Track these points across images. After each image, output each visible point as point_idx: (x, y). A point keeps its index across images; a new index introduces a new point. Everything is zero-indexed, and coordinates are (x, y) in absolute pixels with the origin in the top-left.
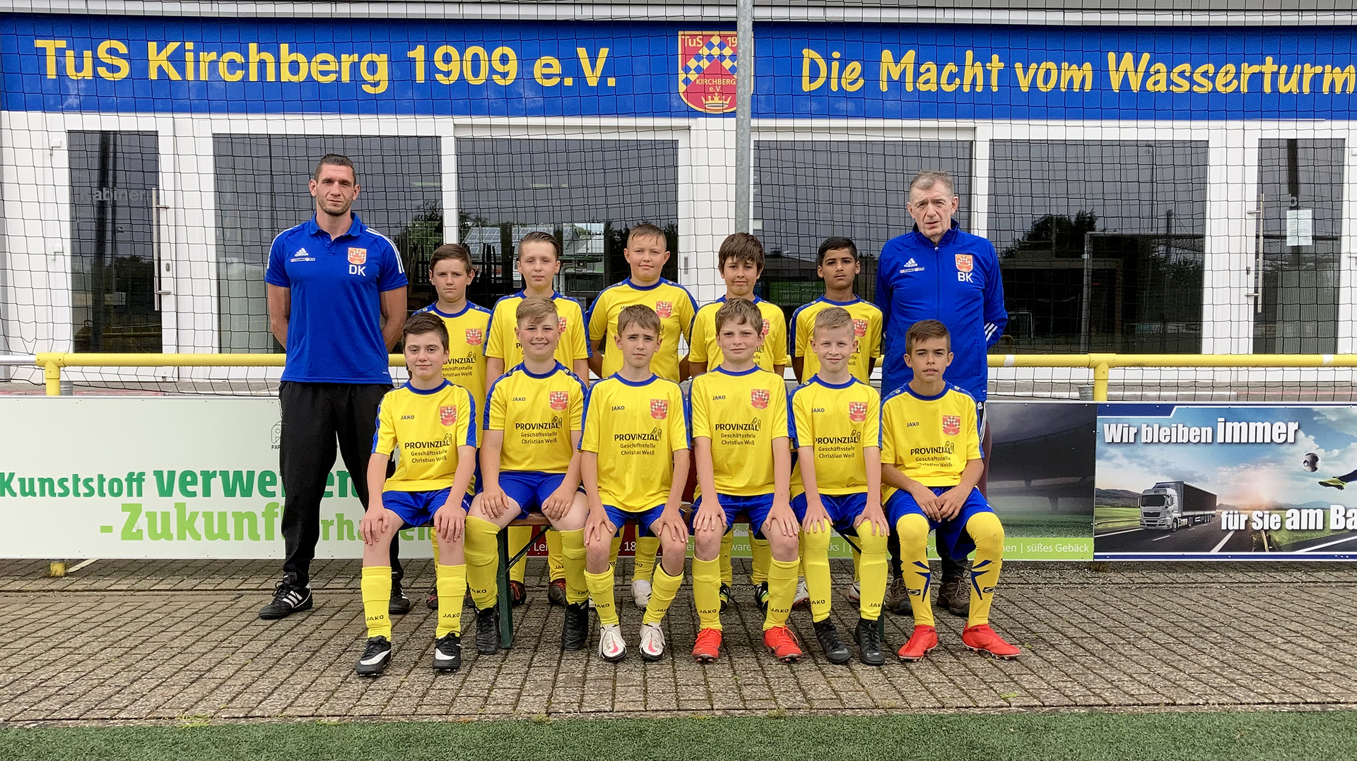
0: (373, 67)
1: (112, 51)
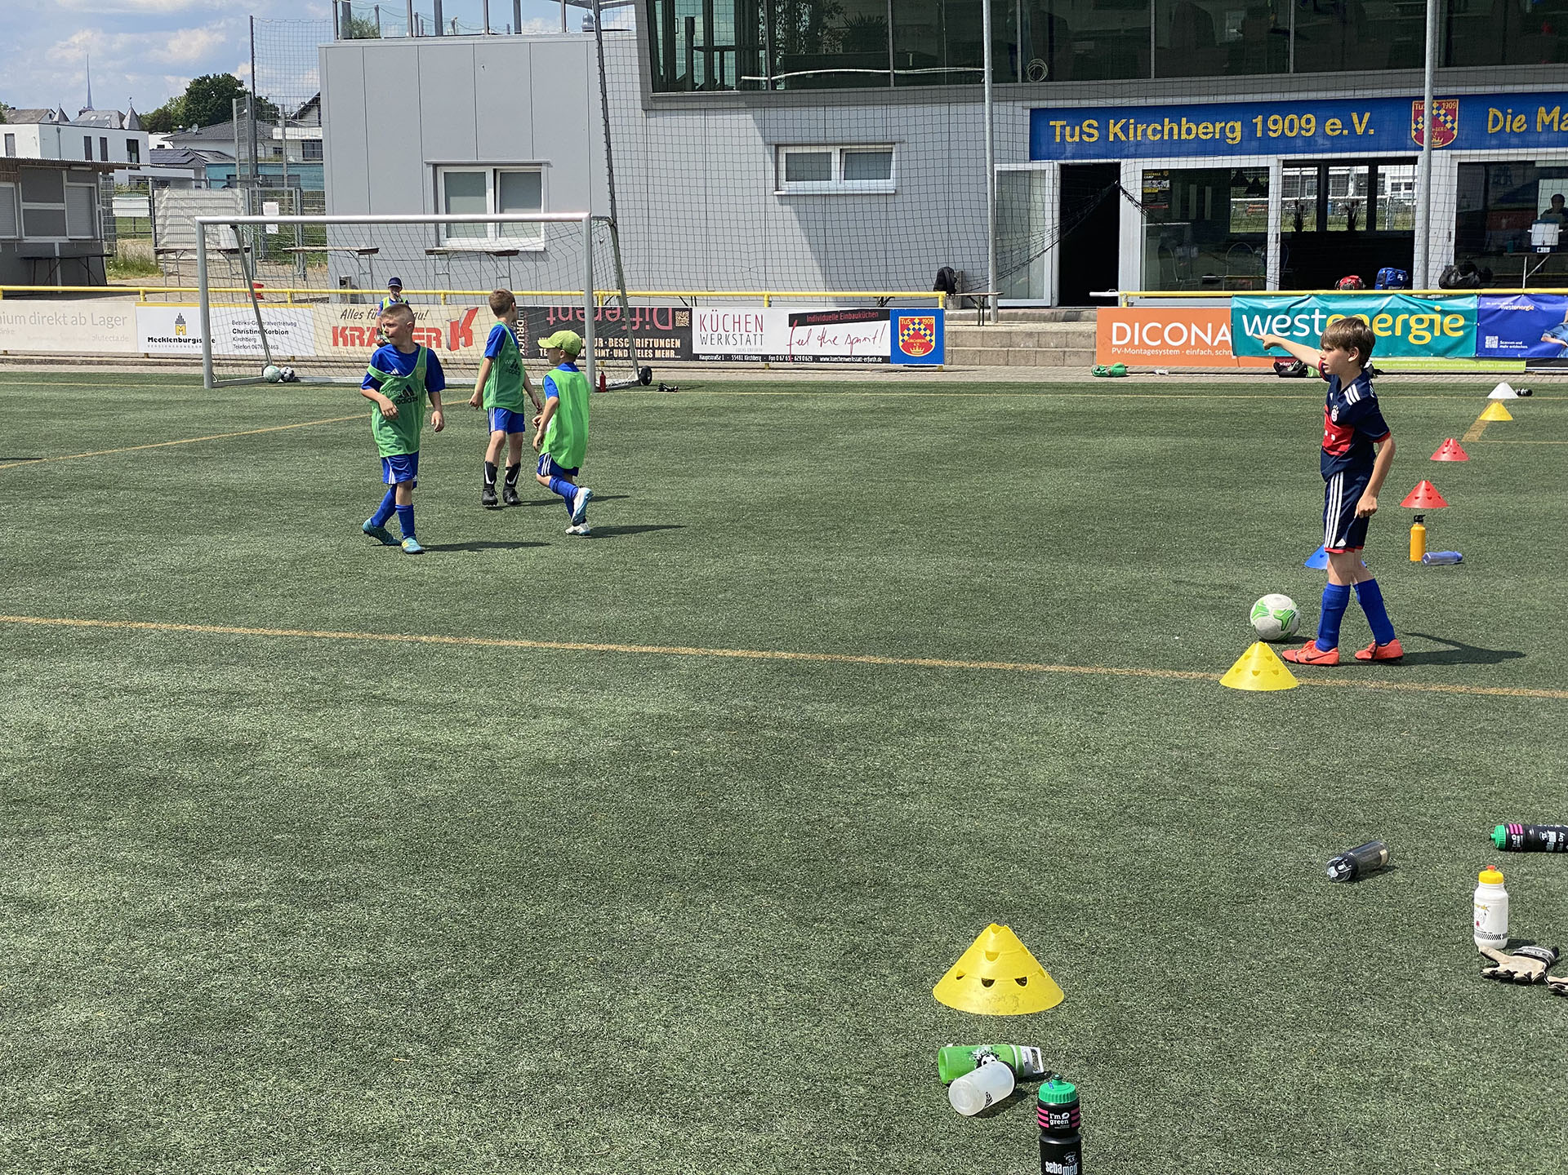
0: (1233, 130)
1: (1090, 126)
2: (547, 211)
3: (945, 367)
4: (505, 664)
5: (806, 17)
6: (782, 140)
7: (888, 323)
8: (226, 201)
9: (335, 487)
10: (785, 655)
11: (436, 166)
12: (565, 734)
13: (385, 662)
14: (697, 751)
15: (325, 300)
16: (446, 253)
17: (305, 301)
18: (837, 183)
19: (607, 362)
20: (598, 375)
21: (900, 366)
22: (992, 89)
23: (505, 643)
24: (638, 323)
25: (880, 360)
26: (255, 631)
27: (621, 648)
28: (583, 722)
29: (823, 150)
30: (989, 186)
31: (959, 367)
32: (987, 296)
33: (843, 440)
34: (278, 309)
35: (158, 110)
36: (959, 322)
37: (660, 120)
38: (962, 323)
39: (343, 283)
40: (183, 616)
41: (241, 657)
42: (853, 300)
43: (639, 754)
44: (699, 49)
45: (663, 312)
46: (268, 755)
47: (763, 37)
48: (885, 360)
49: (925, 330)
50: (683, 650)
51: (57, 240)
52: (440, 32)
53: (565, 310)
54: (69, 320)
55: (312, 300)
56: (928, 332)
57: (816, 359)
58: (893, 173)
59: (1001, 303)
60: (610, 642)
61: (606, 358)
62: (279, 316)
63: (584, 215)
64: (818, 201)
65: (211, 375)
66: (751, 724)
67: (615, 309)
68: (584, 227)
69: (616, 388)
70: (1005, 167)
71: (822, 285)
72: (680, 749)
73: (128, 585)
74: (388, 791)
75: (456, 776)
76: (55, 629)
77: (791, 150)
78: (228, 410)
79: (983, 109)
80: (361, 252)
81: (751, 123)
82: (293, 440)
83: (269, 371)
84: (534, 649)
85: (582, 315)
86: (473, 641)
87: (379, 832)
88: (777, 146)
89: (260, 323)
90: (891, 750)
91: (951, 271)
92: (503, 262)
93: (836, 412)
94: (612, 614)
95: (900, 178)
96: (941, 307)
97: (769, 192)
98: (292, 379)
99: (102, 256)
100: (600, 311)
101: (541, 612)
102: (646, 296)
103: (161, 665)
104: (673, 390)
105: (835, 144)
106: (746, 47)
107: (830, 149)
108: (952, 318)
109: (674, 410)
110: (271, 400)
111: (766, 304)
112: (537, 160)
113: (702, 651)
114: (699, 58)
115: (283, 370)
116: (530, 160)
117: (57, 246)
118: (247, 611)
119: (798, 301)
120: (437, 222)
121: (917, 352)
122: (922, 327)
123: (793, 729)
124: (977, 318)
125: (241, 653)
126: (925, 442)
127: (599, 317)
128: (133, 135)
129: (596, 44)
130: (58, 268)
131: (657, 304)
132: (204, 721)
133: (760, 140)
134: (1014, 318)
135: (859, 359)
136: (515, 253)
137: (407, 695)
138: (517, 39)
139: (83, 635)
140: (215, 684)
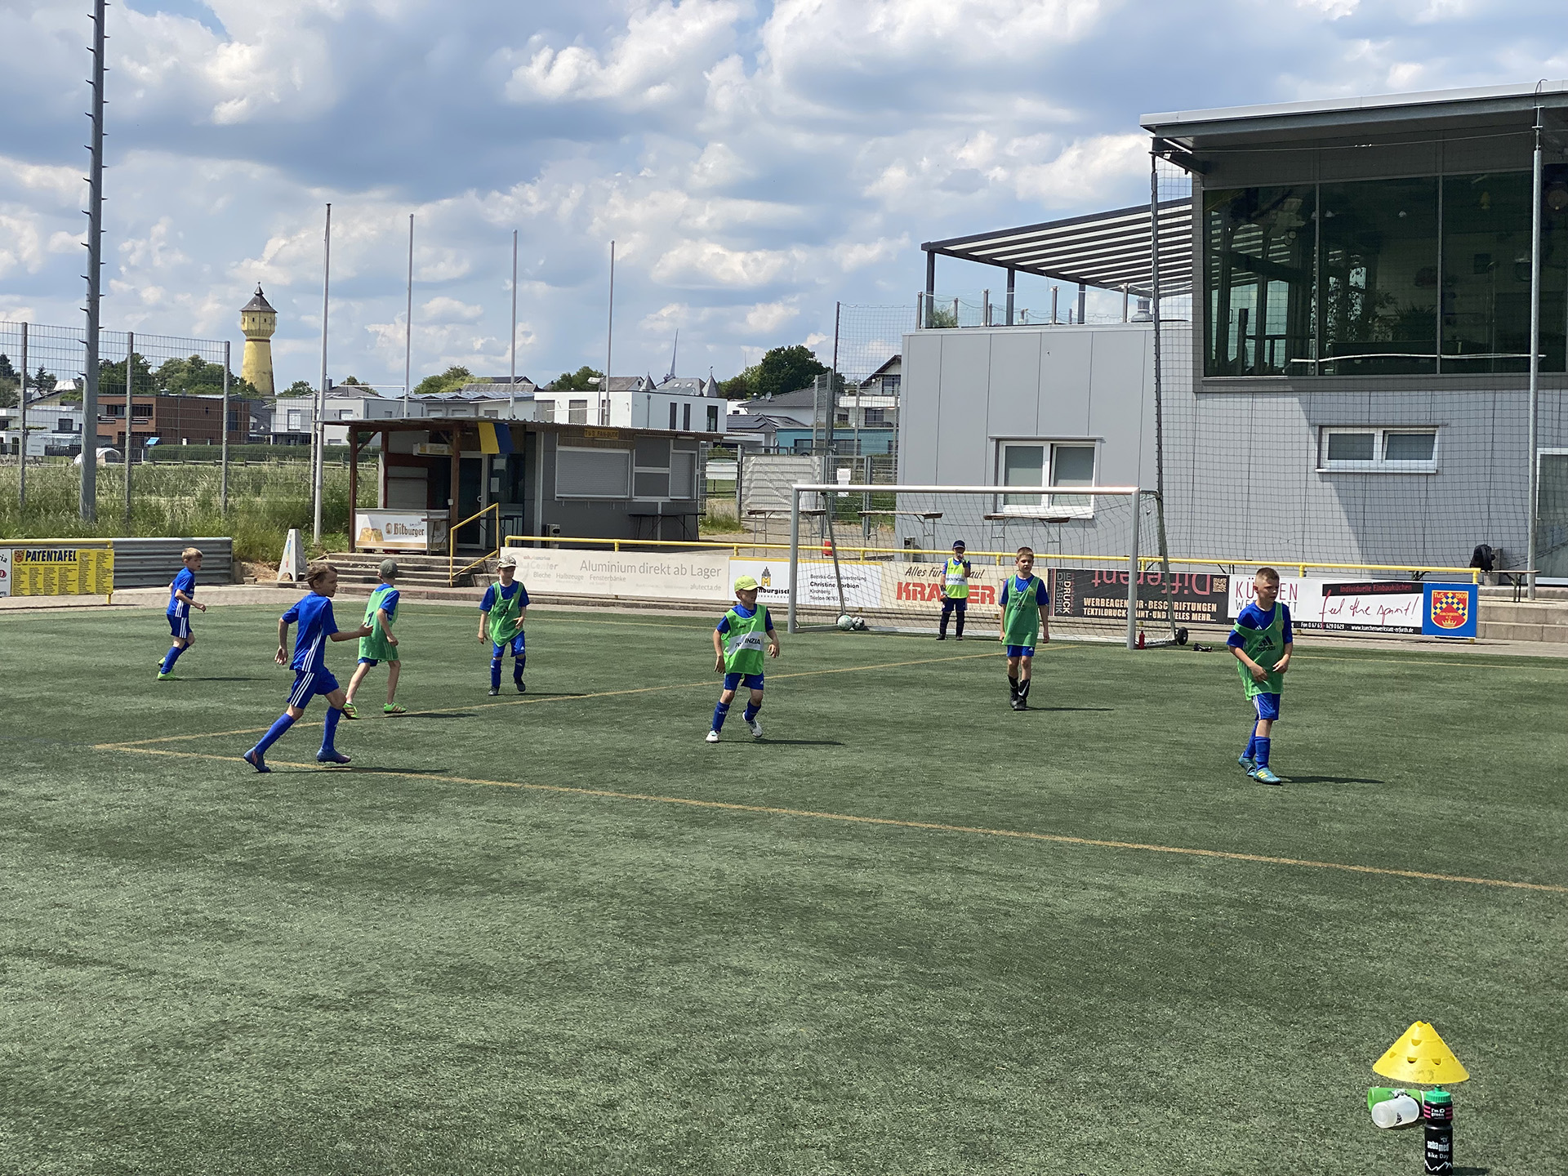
2: (1098, 484)
3: (1477, 640)
4: (1059, 852)
5: (1357, 307)
6: (1326, 422)
7: (1421, 596)
8: (805, 467)
9: (910, 718)
10: (1288, 861)
11: (998, 440)
12: (1108, 901)
13: (964, 846)
14: (1211, 919)
15: (889, 558)
16: (1003, 518)
17: (874, 558)
18: (1379, 462)
19: (1146, 623)
20: (1138, 633)
21: (1432, 637)
22: (1537, 378)
23: (1059, 839)
24: (1177, 588)
25: (1411, 630)
26: (863, 820)
27: (1152, 848)
28: (1122, 894)
29: (1365, 431)
30: (1531, 469)
31: (1492, 641)
32: (1524, 574)
33: (1364, 700)
34: (855, 566)
35: (736, 379)
36: (1495, 598)
37: (1209, 401)
38: (1498, 598)
39: (907, 543)
40: (805, 805)
41: (854, 836)
42: (1389, 573)
43: (1165, 918)
44: (1251, 337)
45: (1201, 578)
46: (885, 899)
47: (1314, 324)
48: (1417, 630)
49: (1458, 604)
50: (1204, 852)
51: (660, 500)
52: (1010, 323)
53: (1110, 574)
54: (672, 570)
55: (881, 558)
56: (1461, 606)
57: (1348, 627)
58: (1435, 455)
59: (1539, 580)
60: (1144, 843)
61: (1145, 619)
62: (855, 572)
63: (1133, 489)
64: (1358, 479)
65: (794, 621)
66: (1256, 906)
67: (1157, 574)
68: (1132, 500)
69: (1152, 646)
70: (1549, 451)
71: (1357, 557)
72: (1197, 916)
73: (759, 781)
74: (976, 927)
75: (1026, 921)
76: (712, 810)
77: (1334, 431)
78: (811, 652)
79: (1528, 397)
80: (927, 516)
81: (1297, 406)
82: (869, 680)
83: (843, 620)
84: (1082, 845)
85: (1126, 579)
86: (1033, 835)
87: (972, 950)
88: (1321, 427)
89: (839, 579)
90: (1366, 929)
91: (1488, 549)
92: (1054, 529)
93: (1359, 676)
94: (1146, 824)
95: (1442, 459)
96: (1475, 582)
97: (1311, 469)
98: (862, 628)
99: (697, 515)
100: (1142, 575)
101: (1087, 820)
102: (1186, 563)
103: (797, 838)
104: (1207, 650)
105: (1378, 427)
106: (1297, 338)
107: (1372, 431)
108: (1488, 594)
109: (1205, 667)
110: (844, 645)
111: (1301, 573)
112: (1091, 436)
113: (1219, 854)
114: (1251, 345)
115: (854, 620)
116: (1086, 436)
117: (660, 505)
118: (853, 805)
119: (1331, 572)
120: (996, 493)
121: (1449, 625)
122: (1455, 600)
123: (1290, 910)
124: (1513, 594)
125: (855, 834)
126: (1442, 706)
127: (1141, 581)
128: (714, 402)
129: (1154, 334)
130: (659, 525)
131: (1197, 571)
132: (834, 875)
133: (1305, 422)
134: (1553, 596)
135: (1391, 629)
136: (1066, 520)
137: (984, 869)
138: (1081, 328)
139: (735, 814)
140: (838, 852)
